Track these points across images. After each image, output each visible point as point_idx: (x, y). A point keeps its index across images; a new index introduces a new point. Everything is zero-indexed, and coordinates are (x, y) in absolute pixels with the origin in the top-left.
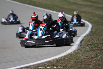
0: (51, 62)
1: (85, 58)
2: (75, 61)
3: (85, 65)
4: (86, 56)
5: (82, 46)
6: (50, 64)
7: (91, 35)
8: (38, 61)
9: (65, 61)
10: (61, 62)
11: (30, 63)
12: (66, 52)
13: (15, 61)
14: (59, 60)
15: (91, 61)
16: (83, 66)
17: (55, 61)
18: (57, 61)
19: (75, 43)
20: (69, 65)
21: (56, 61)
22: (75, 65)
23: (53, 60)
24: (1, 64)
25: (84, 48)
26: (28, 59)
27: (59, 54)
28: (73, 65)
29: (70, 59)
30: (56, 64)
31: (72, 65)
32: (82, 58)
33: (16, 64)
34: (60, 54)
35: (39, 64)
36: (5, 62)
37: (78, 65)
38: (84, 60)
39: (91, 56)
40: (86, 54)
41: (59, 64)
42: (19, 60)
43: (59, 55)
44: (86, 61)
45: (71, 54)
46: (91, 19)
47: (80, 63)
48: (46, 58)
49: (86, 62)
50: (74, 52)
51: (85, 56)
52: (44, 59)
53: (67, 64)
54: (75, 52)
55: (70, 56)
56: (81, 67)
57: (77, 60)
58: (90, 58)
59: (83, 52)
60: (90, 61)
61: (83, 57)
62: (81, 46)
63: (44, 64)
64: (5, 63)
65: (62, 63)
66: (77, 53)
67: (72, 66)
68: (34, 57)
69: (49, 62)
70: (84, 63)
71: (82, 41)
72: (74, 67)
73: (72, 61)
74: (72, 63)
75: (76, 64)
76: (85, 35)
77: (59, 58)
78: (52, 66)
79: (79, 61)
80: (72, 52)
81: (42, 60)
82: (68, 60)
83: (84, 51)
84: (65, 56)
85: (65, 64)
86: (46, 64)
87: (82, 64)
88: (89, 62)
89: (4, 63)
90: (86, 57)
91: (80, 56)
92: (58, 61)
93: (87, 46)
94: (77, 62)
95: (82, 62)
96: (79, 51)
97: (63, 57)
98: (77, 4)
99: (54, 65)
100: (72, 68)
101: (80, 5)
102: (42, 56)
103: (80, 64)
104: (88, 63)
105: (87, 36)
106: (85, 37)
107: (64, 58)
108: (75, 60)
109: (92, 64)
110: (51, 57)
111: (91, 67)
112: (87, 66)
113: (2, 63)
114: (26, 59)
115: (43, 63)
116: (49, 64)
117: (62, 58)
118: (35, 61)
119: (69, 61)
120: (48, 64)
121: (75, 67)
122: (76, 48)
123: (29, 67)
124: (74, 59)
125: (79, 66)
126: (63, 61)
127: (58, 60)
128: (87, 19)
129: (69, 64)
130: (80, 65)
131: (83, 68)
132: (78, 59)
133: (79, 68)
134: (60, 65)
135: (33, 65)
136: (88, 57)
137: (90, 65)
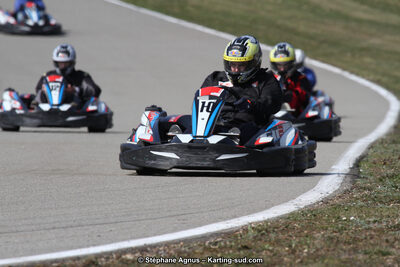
0: (236, 236)
1: (367, 226)
2: (331, 239)
3: (366, 253)
4: (371, 220)
5: (360, 182)
6: (233, 244)
7: (394, 142)
8: (186, 229)
9: (290, 234)
10: (273, 235)
11: (155, 235)
12: (295, 202)
13: (96, 224)
14: (266, 230)
15: (391, 238)
16: (361, 257)
17: (252, 233)
18: (260, 231)
20: (306, 251)
21: (256, 233)
22: (328, 250)
23: (245, 229)
24: (42, 232)
25: (365, 189)
26: (147, 219)
27: (267, 208)
28: (320, 253)
30: (253, 244)
31: (318, 250)
32: (357, 227)
33: (99, 236)
34: (273, 205)
35: (187, 241)
36: (57, 225)
37: (342, 252)
38: (364, 236)
39: (393, 222)
40: (373, 212)
41: (266, 246)
42: (113, 221)
43: (268, 211)
44: (371, 238)
45: (316, 210)
46: (398, 80)
47: (350, 244)
49: (372, 242)
50: (325, 201)
51: (367, 219)
52: (210, 222)
53: (296, 246)
54: (331, 202)
55: (310, 217)
56: (351, 261)
57: (338, 234)
58: (389, 229)
59: (360, 203)
60: (387, 241)
61: (362, 221)
62: (354, 182)
63: (207, 244)
65: (278, 242)
66: (337, 207)
67: (318, 256)
68: (169, 211)
69: (229, 234)
70: (365, 246)
71: (358, 163)
72: (323, 257)
73: (318, 235)
74: (316, 242)
75: (334, 250)
76: (372, 137)
77: (266, 222)
78: (239, 250)
79: (344, 236)
80: (318, 203)
81: (200, 225)
82: (302, 231)
83: (365, 199)
84: (292, 214)
85: (290, 246)
86: (216, 243)
87: (355, 250)
88: (384, 244)
89: (54, 228)
90: (375, 222)
91: (348, 220)
92: (263, 234)
93: (381, 180)
94: (338, 241)
95: (355, 240)
96: (347, 198)
97: (282, 217)
98: (347, 18)
99: (246, 247)
100: (315, 261)
101: (359, 21)
102: (201, 212)
103: (349, 251)
104: (378, 248)
105: (382, 143)
106: (372, 146)
107: (285, 225)
108: (328, 234)
109: (394, 250)
110: (235, 217)
111: (389, 261)
112: (375, 256)
113: (45, 229)
115: (204, 237)
116: (228, 243)
117: (277, 221)
118: (175, 230)
119: (307, 236)
120: (222, 244)
121: (326, 261)
122: (337, 187)
123: (147, 251)
124: (326, 229)
125: (344, 257)
126: (281, 236)
127: (263, 230)
128: (385, 79)
129: (306, 247)
130: (350, 255)
132: (340, 231)
133: (345, 262)
134: (271, 248)
136: (380, 222)
137: (388, 254)
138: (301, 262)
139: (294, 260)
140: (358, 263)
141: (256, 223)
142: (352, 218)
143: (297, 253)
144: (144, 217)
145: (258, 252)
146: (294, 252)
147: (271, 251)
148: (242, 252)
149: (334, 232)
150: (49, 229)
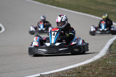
0: (76, 69)
1: (114, 65)
2: (104, 69)
3: (114, 72)
6: (76, 72)
8: (62, 68)
9: (92, 68)
10: (87, 69)
12: (93, 58)
13: (36, 68)
16: (113, 74)
17: (81, 68)
18: (83, 67)
19: (104, 48)
20: (97, 73)
22: (103, 72)
23: (79, 67)
24: (20, 71)
25: (113, 54)
26: (50, 66)
27: (85, 61)
28: (101, 73)
29: (98, 66)
30: (81, 71)
31: (100, 72)
32: (111, 65)
33: (37, 72)
34: (87, 60)
35: (62, 72)
37: (107, 72)
38: (113, 67)
40: (115, 60)
41: (85, 72)
42: (40, 67)
45: (99, 61)
47: (109, 70)
48: (70, 65)
50: (102, 58)
51: (114, 63)
52: (68, 66)
53: (94, 71)
55: (98, 63)
56: (110, 75)
59: (112, 58)
61: (113, 63)
62: (110, 52)
63: (68, 72)
64: (25, 70)
65: (88, 70)
66: (105, 59)
67: (100, 74)
68: (57, 63)
69: (74, 69)
70: (114, 70)
71: (111, 46)
72: (102, 74)
73: (100, 68)
74: (100, 70)
75: (105, 72)
77: (85, 65)
78: (78, 73)
79: (108, 68)
80: (100, 58)
81: (66, 66)
82: (95, 67)
83: (113, 56)
84: (92, 62)
85: (92, 72)
86: (70, 72)
87: (111, 72)
89: (23, 70)
91: (109, 63)
94: (106, 69)
95: (111, 69)
96: (108, 56)
97: (89, 63)
99: (79, 73)
102: (66, 63)
106: (114, 41)
107: (90, 65)
110: (76, 64)
114: (48, 66)
115: (67, 70)
116: (74, 71)
118: (59, 68)
119: (97, 68)
120: (72, 72)
121: (103, 75)
122: (105, 54)
124: (102, 66)
126: (89, 69)
127: (84, 67)
129: (97, 71)
130: (110, 73)
131: (113, 76)
132: (107, 66)
133: (108, 75)
134: (87, 72)
135: (56, 73)
138: (96, 76)
139: (94, 75)
140: (112, 75)
141: (82, 65)
142: (110, 62)
143: (94, 73)
144: (49, 65)
145: (83, 74)
146: (93, 73)
147: (87, 73)
148: (78, 74)
149: (105, 67)
150: (22, 70)
